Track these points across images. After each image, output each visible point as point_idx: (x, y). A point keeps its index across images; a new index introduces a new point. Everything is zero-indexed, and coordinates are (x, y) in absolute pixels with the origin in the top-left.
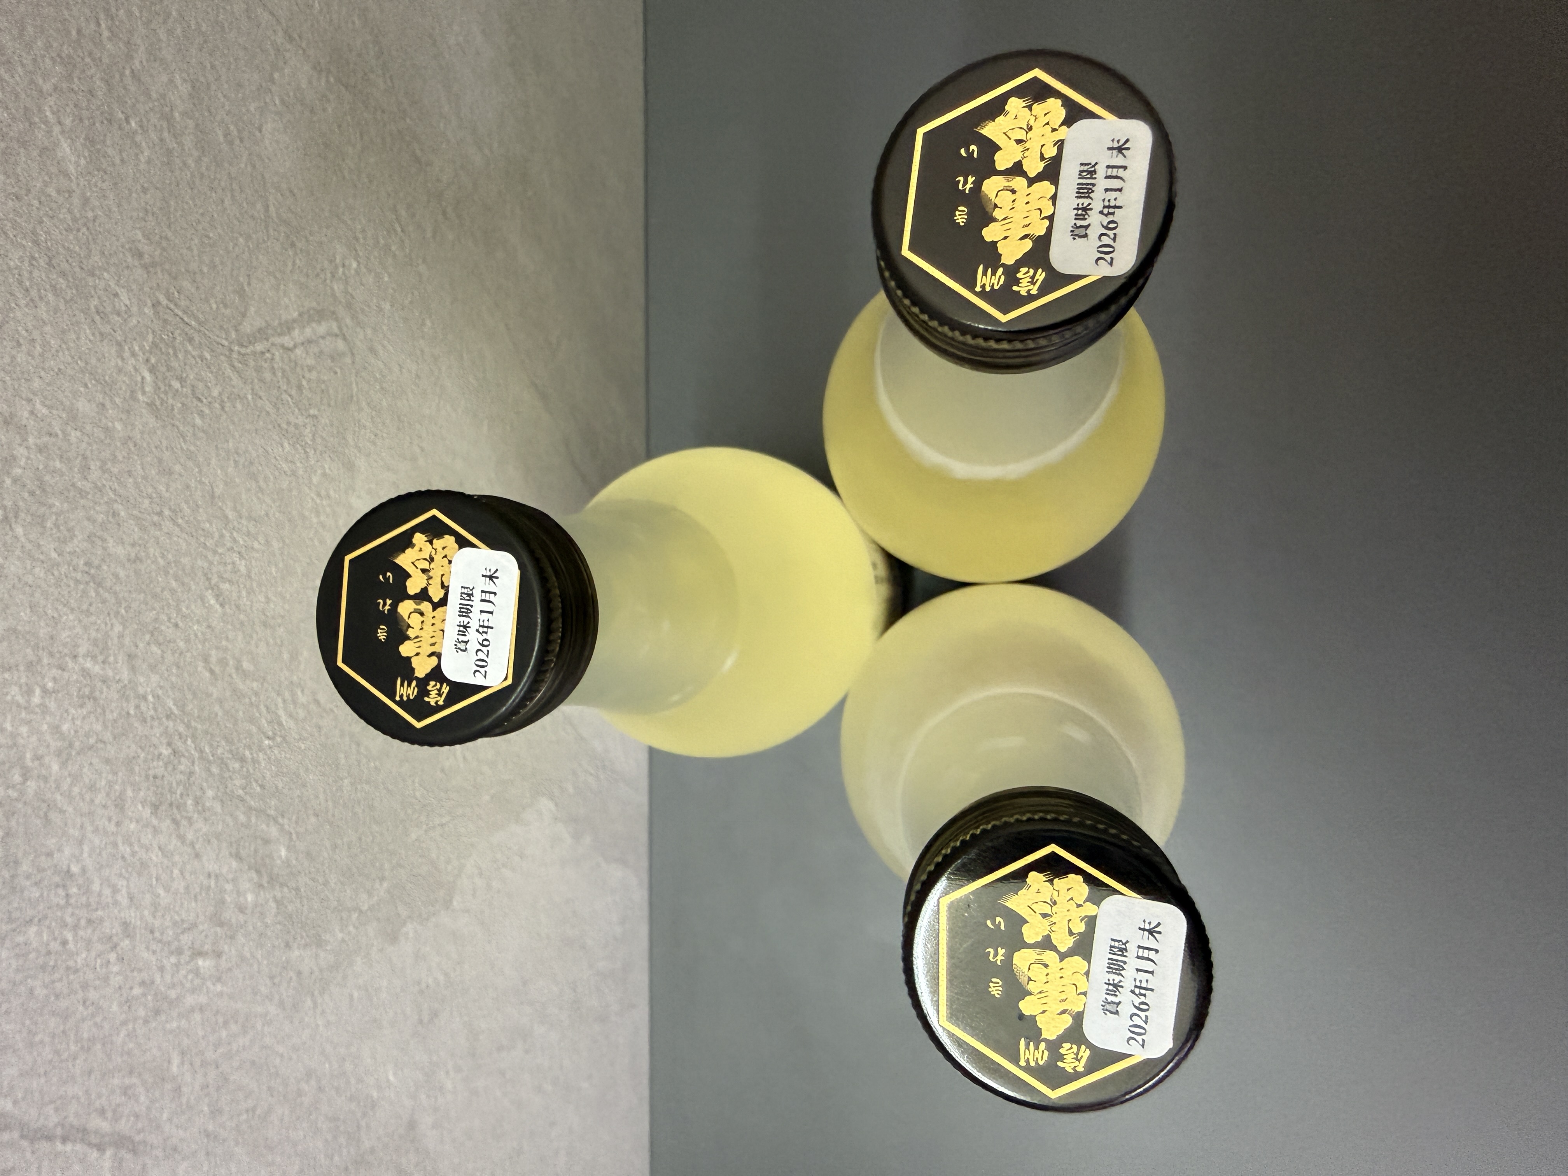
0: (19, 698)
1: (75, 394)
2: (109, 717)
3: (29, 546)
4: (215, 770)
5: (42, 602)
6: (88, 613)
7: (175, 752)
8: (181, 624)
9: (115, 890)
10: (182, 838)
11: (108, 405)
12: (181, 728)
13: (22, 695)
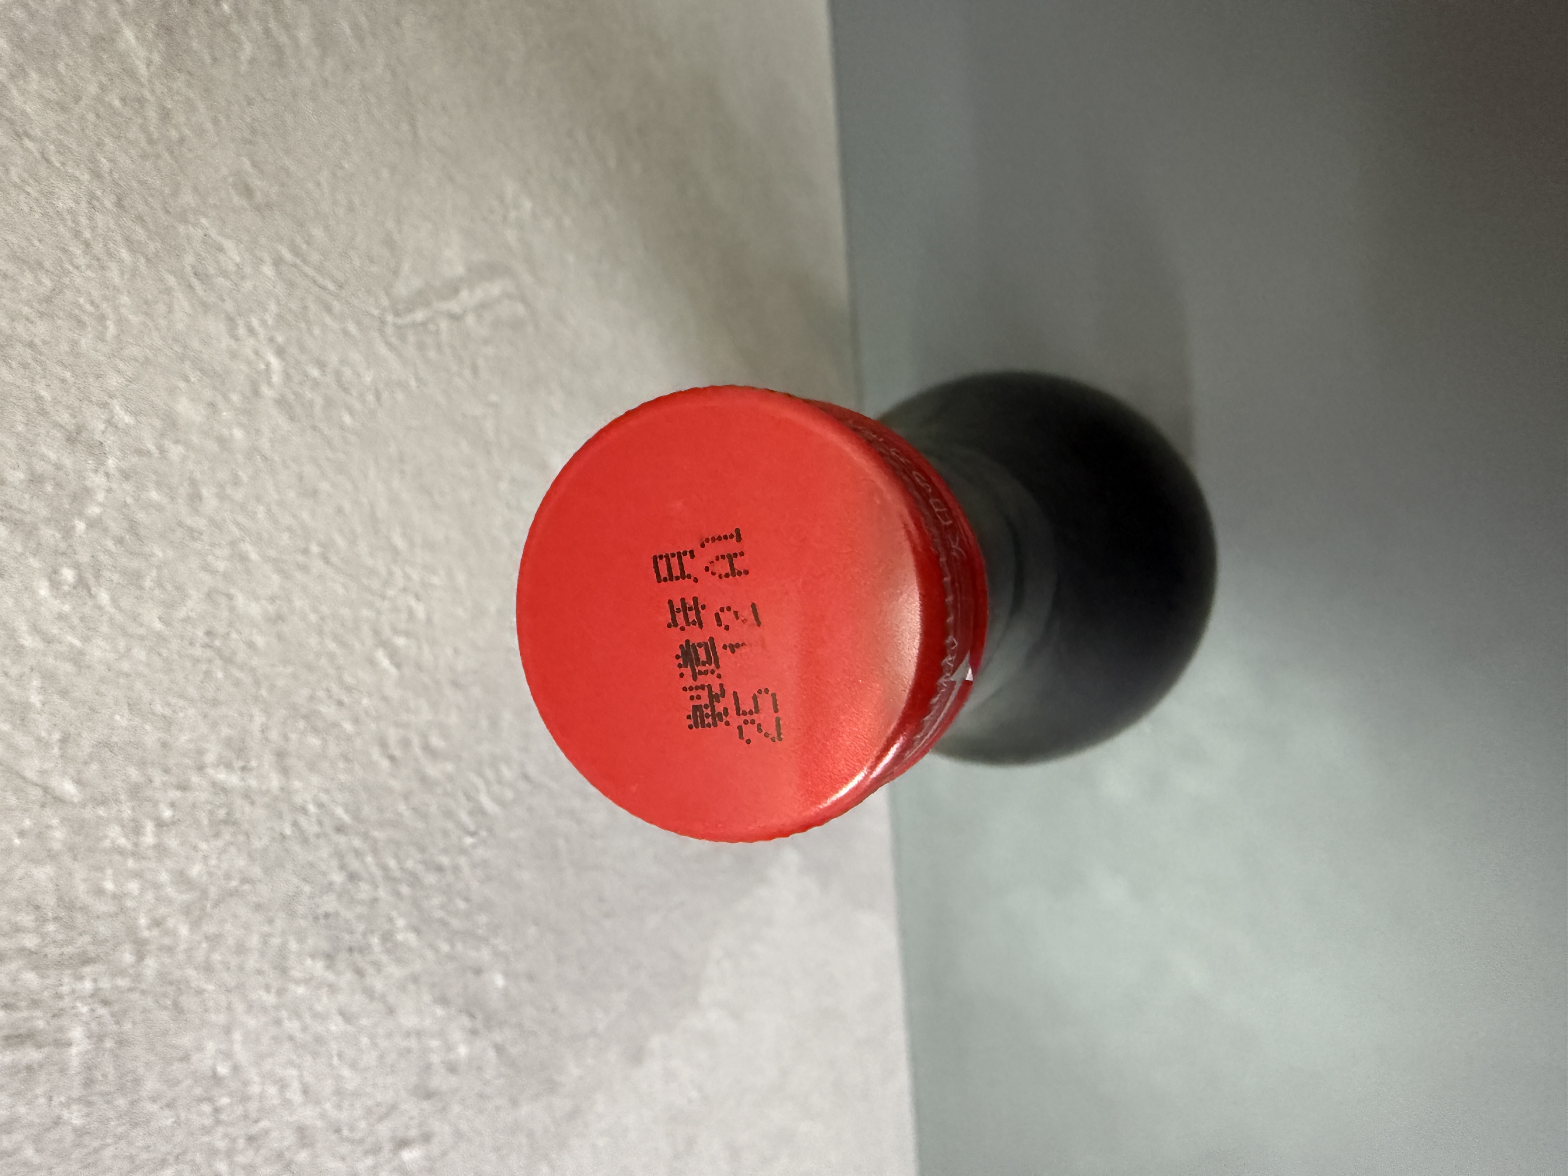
11: (221, 405)
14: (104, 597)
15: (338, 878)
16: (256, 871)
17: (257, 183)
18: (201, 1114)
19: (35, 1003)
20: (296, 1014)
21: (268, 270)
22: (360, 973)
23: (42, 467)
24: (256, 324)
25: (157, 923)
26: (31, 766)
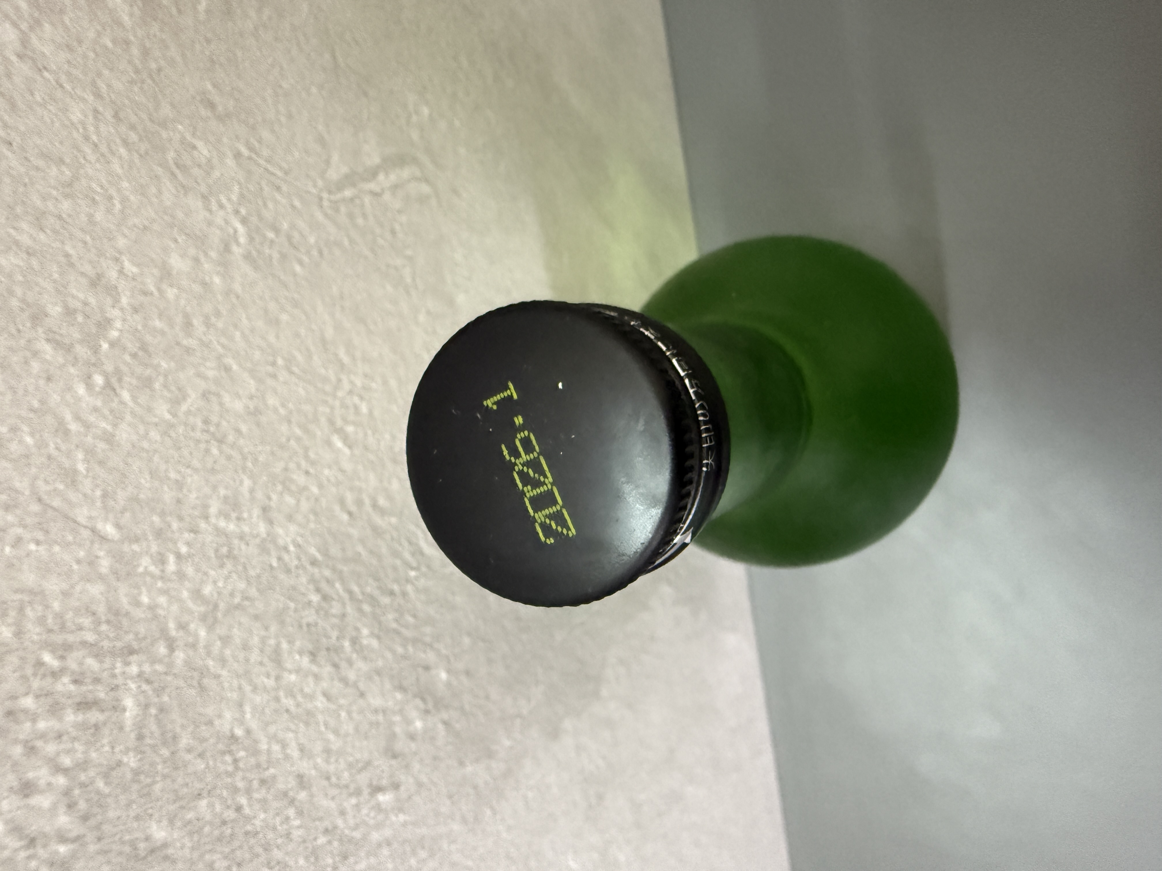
0: (152, 568)
1: (165, 249)
2: (252, 573)
3: (137, 409)
4: (366, 608)
5: (163, 467)
6: (213, 471)
7: (325, 598)
8: (312, 471)
9: (284, 746)
10: (344, 681)
11: (203, 259)
12: (327, 573)
13: (154, 564)
14: (126, 395)
15: (315, 598)
16: (253, 592)
17: (217, 99)
18: (224, 763)
19: (97, 680)
20: (290, 694)
21: (230, 162)
22: (336, 666)
23: (74, 304)
24: (224, 201)
25: (182, 626)
26: (82, 514)
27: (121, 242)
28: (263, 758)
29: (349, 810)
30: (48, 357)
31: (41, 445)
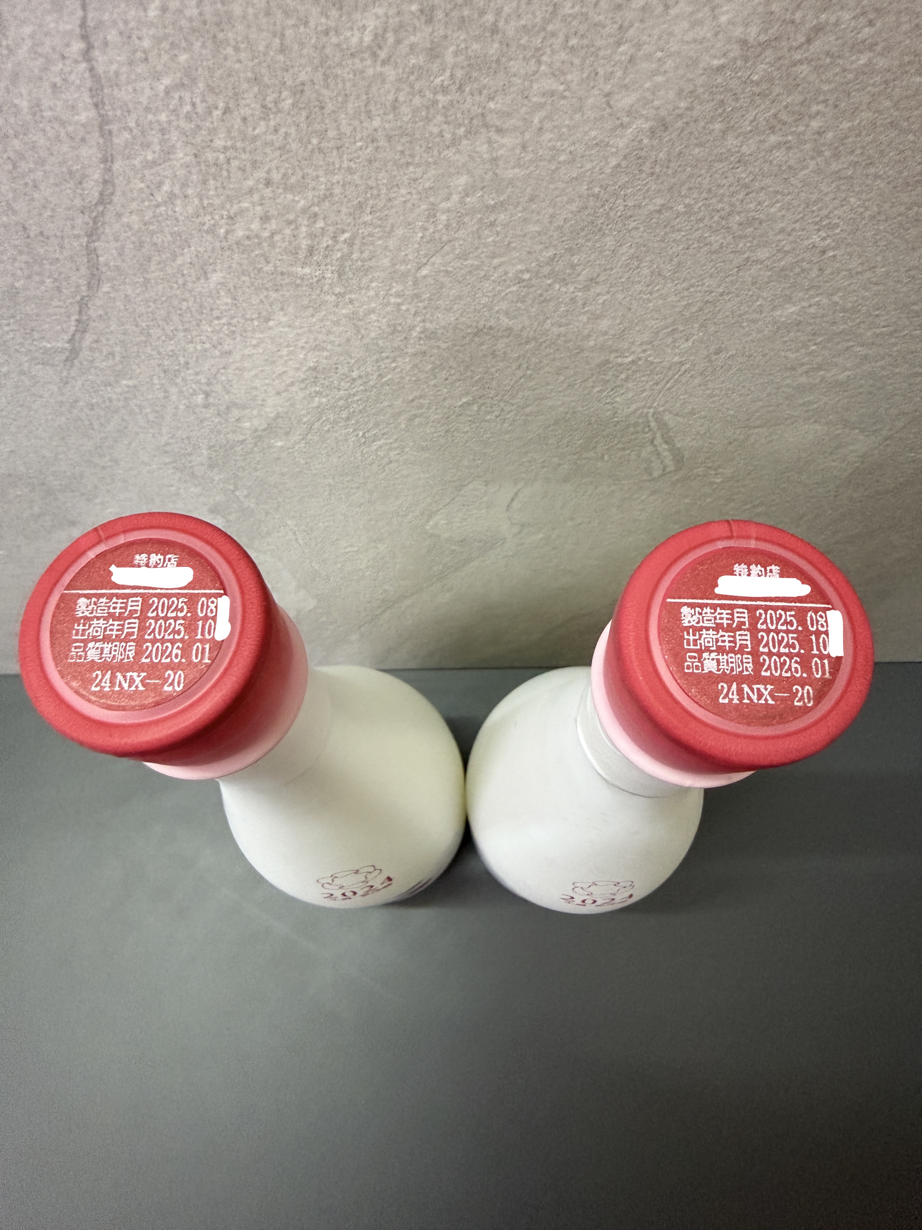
0: (394, 290)
1: (614, 318)
2: (380, 342)
3: (503, 294)
4: (341, 403)
5: (463, 302)
7: (354, 380)
9: (255, 346)
10: (292, 384)
11: (607, 337)
12: (371, 383)
13: (396, 292)
14: (514, 288)
15: (355, 374)
16: (366, 341)
17: (723, 355)
18: (253, 314)
19: (326, 257)
20: (290, 353)
21: (676, 359)
22: (303, 381)
23: (578, 269)
24: (649, 353)
25: (351, 301)
26: (437, 260)
27: (620, 296)
28: (249, 334)
29: (199, 377)
30: (544, 253)
31: (486, 245)
